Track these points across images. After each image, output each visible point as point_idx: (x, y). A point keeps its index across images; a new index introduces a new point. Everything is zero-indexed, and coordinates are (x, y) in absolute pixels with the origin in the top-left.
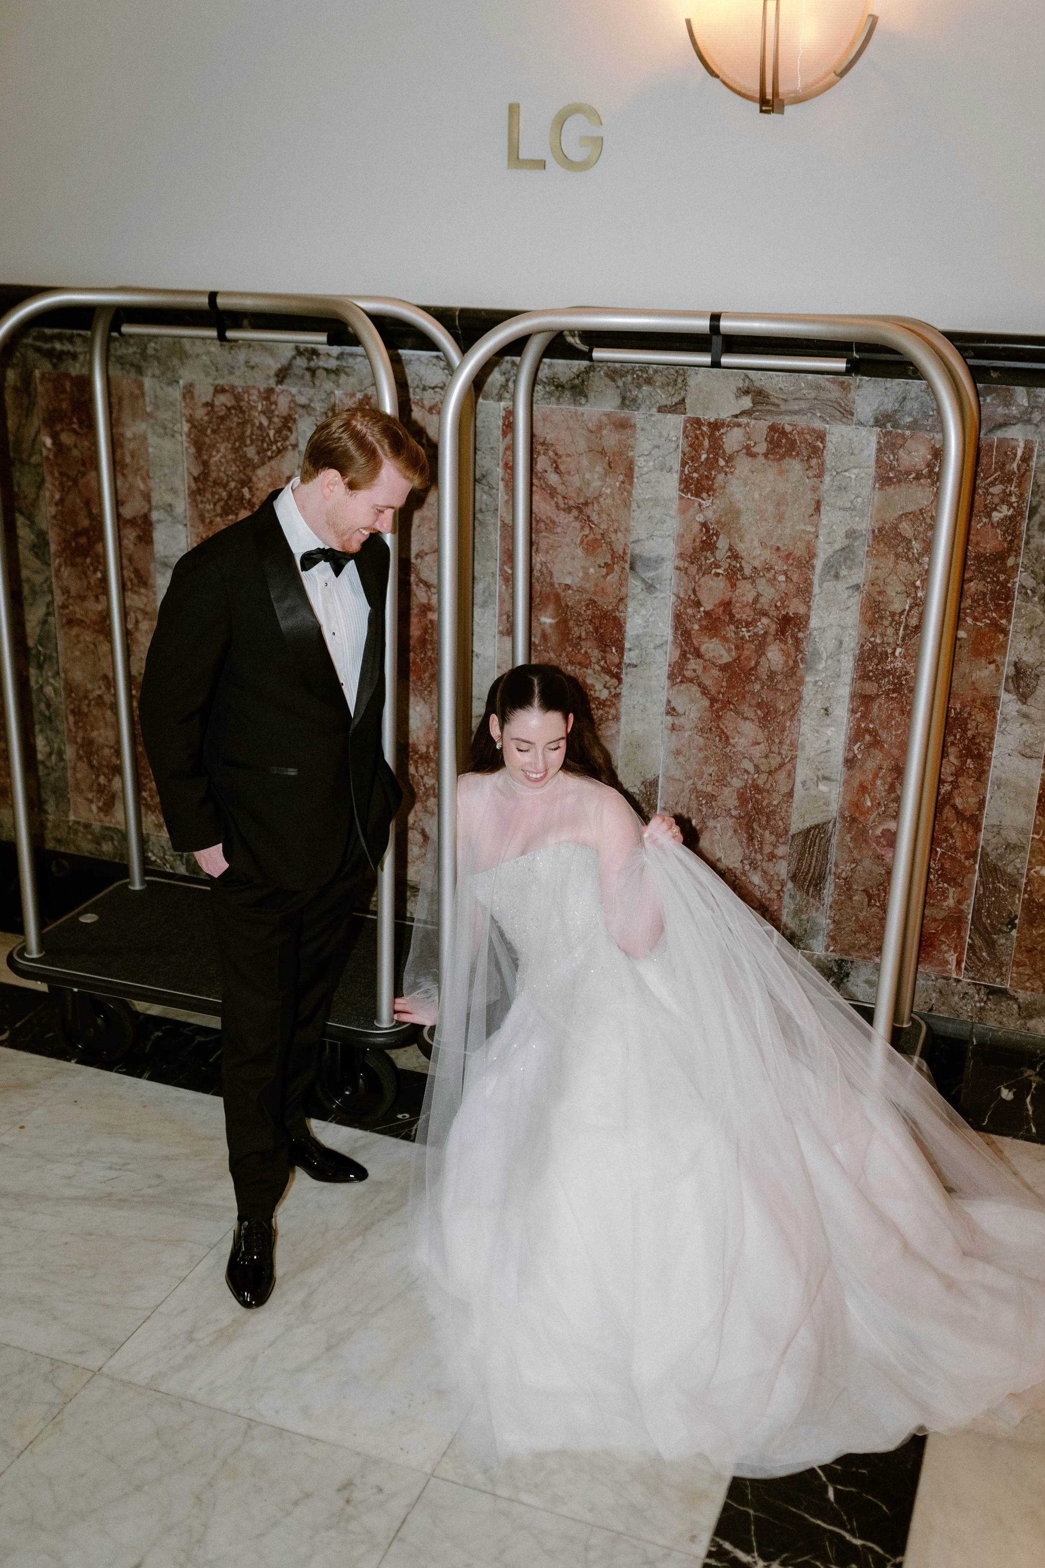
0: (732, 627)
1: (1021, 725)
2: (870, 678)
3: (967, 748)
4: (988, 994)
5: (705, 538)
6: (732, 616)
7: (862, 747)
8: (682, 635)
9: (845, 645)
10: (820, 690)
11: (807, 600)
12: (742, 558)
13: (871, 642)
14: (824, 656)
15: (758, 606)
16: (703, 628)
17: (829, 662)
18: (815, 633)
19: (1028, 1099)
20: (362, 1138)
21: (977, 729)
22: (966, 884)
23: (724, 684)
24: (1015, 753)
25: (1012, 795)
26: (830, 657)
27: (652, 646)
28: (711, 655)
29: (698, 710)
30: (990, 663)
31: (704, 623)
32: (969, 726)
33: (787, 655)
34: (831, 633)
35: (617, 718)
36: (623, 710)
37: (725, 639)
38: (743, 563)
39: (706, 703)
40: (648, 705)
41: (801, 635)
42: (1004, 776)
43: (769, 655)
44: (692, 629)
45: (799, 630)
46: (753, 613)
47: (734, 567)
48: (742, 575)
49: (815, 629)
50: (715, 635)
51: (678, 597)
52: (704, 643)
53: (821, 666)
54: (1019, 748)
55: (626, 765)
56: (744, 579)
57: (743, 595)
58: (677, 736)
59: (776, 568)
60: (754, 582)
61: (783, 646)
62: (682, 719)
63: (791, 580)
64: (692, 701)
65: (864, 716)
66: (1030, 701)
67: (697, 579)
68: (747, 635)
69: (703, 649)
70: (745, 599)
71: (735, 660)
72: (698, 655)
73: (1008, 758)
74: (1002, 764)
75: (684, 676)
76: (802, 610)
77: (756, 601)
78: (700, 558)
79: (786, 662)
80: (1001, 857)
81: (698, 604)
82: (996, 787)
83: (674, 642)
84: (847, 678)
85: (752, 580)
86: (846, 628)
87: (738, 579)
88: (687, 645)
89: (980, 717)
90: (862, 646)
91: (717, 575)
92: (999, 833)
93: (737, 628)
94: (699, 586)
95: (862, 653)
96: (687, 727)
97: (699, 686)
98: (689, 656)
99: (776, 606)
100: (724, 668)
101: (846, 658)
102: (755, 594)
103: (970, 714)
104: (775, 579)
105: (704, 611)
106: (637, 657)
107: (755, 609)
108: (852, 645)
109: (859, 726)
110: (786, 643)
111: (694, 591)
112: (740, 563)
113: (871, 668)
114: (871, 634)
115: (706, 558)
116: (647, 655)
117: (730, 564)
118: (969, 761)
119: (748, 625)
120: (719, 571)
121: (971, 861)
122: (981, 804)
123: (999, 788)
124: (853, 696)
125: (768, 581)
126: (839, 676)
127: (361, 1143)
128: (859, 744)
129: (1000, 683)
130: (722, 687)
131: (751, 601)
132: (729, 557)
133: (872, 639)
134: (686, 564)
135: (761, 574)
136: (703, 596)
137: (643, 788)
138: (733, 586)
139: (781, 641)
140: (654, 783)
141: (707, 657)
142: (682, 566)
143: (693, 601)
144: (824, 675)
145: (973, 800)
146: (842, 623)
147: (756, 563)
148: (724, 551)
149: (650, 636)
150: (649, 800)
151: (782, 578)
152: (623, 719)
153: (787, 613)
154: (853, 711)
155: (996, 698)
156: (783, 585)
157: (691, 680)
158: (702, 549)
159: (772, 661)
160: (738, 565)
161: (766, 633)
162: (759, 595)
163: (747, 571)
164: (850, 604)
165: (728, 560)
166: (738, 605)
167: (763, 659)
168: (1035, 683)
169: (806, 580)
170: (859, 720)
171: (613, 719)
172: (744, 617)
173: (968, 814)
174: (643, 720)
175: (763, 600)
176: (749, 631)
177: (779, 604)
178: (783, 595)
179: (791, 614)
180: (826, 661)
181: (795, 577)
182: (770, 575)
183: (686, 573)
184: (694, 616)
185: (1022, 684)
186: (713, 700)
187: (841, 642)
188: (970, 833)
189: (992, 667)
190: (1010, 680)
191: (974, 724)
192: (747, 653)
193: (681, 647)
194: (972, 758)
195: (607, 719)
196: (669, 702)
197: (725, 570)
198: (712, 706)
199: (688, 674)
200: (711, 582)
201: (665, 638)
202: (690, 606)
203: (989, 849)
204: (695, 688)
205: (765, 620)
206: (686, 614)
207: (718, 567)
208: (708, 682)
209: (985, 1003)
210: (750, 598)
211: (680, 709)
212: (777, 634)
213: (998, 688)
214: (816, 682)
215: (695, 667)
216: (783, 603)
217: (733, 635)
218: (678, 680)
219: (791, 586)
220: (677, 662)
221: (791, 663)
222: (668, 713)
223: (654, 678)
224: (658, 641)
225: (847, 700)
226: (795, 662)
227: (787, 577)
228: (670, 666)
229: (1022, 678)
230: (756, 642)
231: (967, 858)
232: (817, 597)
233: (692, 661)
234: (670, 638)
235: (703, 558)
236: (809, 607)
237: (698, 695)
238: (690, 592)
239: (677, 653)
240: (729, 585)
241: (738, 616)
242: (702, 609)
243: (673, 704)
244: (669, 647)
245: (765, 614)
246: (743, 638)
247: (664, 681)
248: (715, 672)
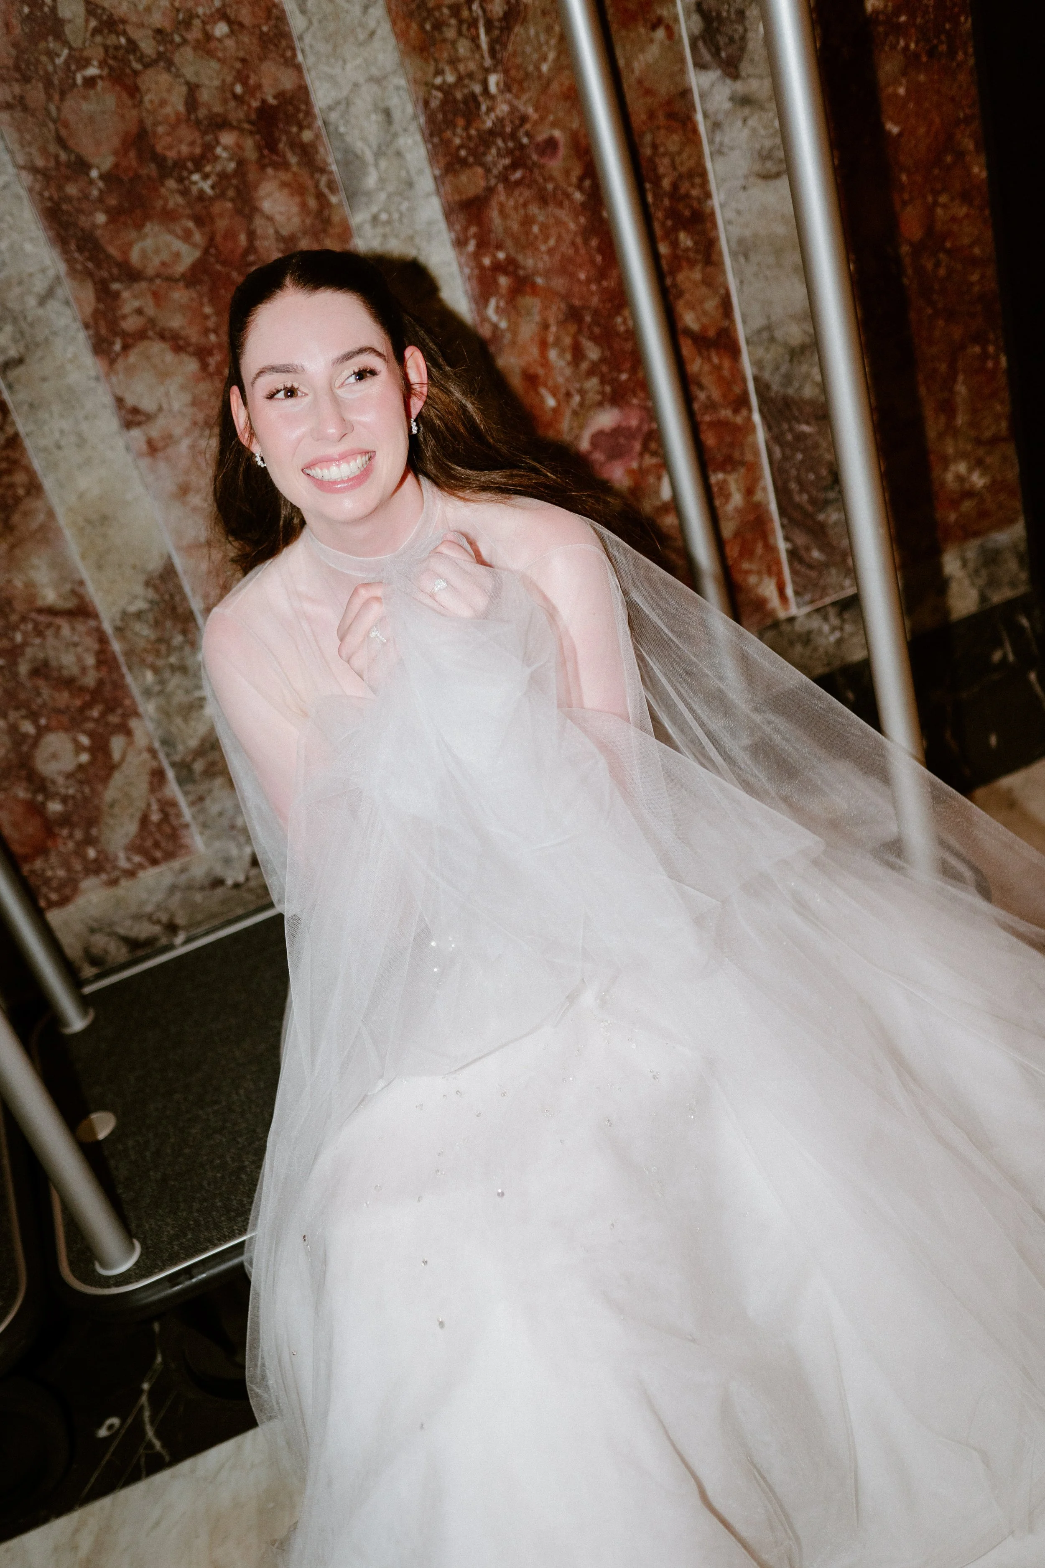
0: (171, 183)
1: (745, 121)
2: (464, 163)
3: (672, 213)
4: (840, 614)
5: (26, 10)
6: (159, 160)
7: (502, 304)
8: (80, 249)
9: (397, 115)
10: (388, 230)
11: (289, 54)
12: (124, 21)
13: (439, 88)
14: (369, 157)
15: (202, 113)
16: (114, 215)
17: (383, 164)
18: (333, 116)
19: (948, 735)
21: (674, 168)
22: (749, 457)
23: (208, 310)
24: (752, 179)
25: (771, 260)
26: (379, 154)
27: (32, 301)
28: (156, 261)
29: (183, 388)
30: (654, 27)
31: (112, 201)
32: (661, 170)
33: (297, 189)
34: (363, 103)
35: (34, 488)
36: (37, 464)
37: (168, 217)
38: (130, 30)
39: (192, 365)
40: (84, 426)
41: (307, 136)
42: (747, 233)
43: (267, 206)
44: (95, 226)
45: (301, 128)
46: (196, 134)
47: (117, 48)
48: (140, 60)
49: (331, 108)
50: (147, 217)
51: (34, 170)
52: (130, 245)
53: (371, 181)
54: (757, 167)
55: (100, 567)
56: (147, 66)
57: (163, 103)
58: (168, 459)
59: (200, 11)
60: (170, 64)
61: (285, 176)
62: (161, 422)
63: (241, 25)
64: (163, 375)
65: (483, 244)
66: (745, 67)
67: (54, 113)
68: (206, 186)
69: (135, 257)
70: (168, 110)
71: (206, 251)
72: (132, 275)
73: (742, 195)
74: (739, 212)
75: (124, 335)
76: (288, 82)
77: (192, 102)
78: (38, 62)
79: (303, 205)
80: (788, 379)
81: (81, 166)
82: (742, 259)
83: (73, 272)
84: (426, 182)
85: (164, 60)
86: (385, 77)
87: (136, 73)
88: (99, 266)
89: (673, 142)
90: (426, 103)
91: (90, 82)
92: (772, 340)
93: (180, 180)
94: (66, 125)
95: (431, 119)
96: (178, 431)
97: (162, 336)
98: (115, 286)
99: (235, 97)
100: (192, 278)
101: (410, 141)
102: (184, 89)
103: (655, 146)
104: (208, 37)
105: (101, 177)
106: (15, 340)
107: (198, 122)
108: (410, 109)
109: (481, 267)
110: (285, 165)
111: (61, 142)
112: (124, 33)
113: (457, 141)
114: (431, 69)
115: (52, 55)
116: (31, 325)
117: (106, 48)
118: (682, 236)
119: (198, 163)
120: (92, 71)
121: (744, 412)
122: (726, 305)
123: (746, 257)
124: (449, 213)
125: (195, 49)
126: (410, 185)
128: (493, 303)
129: (682, 60)
130: (206, 317)
131: (181, 108)
132: (96, 31)
133: (438, 81)
134: (17, 89)
135: (177, 39)
136: (86, 146)
137: (151, 594)
138: (134, 91)
139: (276, 166)
140: (169, 573)
141: (150, 271)
142: (9, 99)
143: (68, 165)
144: (383, 196)
145: (711, 305)
146: (374, 71)
147: (157, 19)
148: (80, 21)
149: (20, 283)
150: (174, 609)
151: (221, 29)
152: (48, 483)
153: (264, 101)
154: (460, 243)
155: (685, 93)
156: (230, 43)
157: (141, 335)
158: (35, 38)
159: (278, 218)
160: (123, 40)
161: (241, 163)
162: (193, 89)
163: (148, 47)
164: (372, 24)
165: (99, 39)
166: (160, 130)
167: (259, 222)
168: (740, 29)
169: (269, 11)
170: (477, 256)
171: (28, 493)
172: (185, 149)
173: (711, 333)
174: (88, 461)
175: (204, 96)
176: (206, 177)
177: (238, 89)
178: (238, 65)
179: (271, 101)
180: (376, 165)
181: (245, 15)
182: (195, 34)
183: (25, 109)
184: (86, 197)
185: (722, 40)
186: (202, 354)
187: (387, 114)
188: (727, 364)
189: (660, 34)
190: (701, 44)
191: (666, 161)
192: (222, 224)
193: (90, 274)
194: (685, 229)
195: (18, 500)
196: (120, 401)
197: (102, 64)
198: (204, 366)
199: (131, 324)
200: (85, 106)
201: (51, 273)
202: (68, 179)
203: (766, 375)
204: (157, 349)
205: (228, 138)
206: (69, 199)
207: (87, 63)
208: (176, 322)
209: (841, 629)
210: (177, 103)
211: (147, 404)
212: (262, 156)
213: (683, 71)
214: (375, 219)
215: (136, 304)
216: (245, 84)
217: (179, 200)
218: (118, 347)
219: (245, 38)
220: (96, 311)
221: (312, 203)
222: (128, 425)
223: (69, 367)
224: (40, 285)
225: (442, 225)
226: (320, 196)
227: (230, 22)
228: (87, 326)
229: (718, 29)
230: (231, 193)
231: (736, 411)
232: (308, 39)
233: (126, 294)
234: (62, 267)
235: (44, 59)
236: (298, 68)
237: (169, 357)
238: (53, 148)
239: (88, 294)
240: (125, 95)
241: (171, 154)
242: (94, 174)
243: (130, 400)
244: (66, 289)
245: (220, 124)
246: (201, 194)
247: (90, 363)
248: (180, 295)
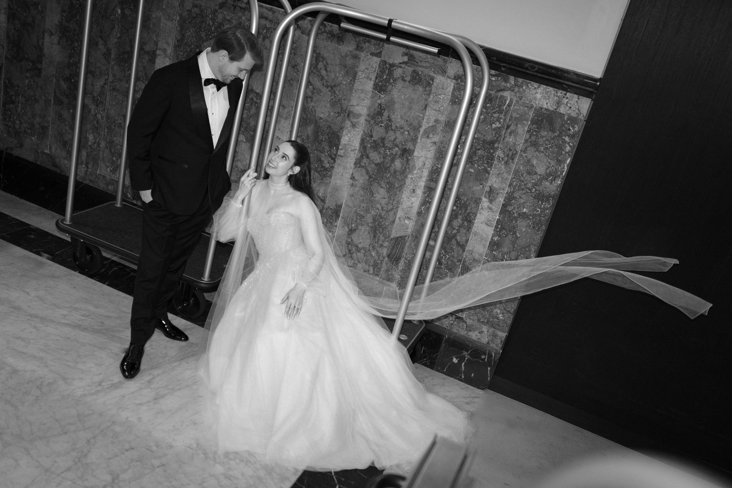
0: (383, 149)
1: (488, 212)
2: (433, 181)
3: (466, 217)
4: (456, 318)
5: (379, 110)
6: (384, 144)
7: (425, 208)
8: (363, 148)
9: (426, 165)
10: (413, 181)
11: (415, 144)
12: (392, 122)
13: (436, 166)
14: (417, 168)
15: (395, 142)
16: (371, 147)
17: (419, 171)
18: (415, 158)
19: (463, 364)
20: (190, 325)
21: (471, 210)
22: (455, 272)
23: (376, 171)
24: (484, 223)
25: (479, 240)
26: (419, 169)
27: (350, 150)
28: (373, 158)
29: (363, 180)
30: (481, 184)
31: (372, 145)
32: (468, 208)
33: (402, 164)
34: (422, 159)
35: (330, 177)
36: (334, 173)
37: (380, 153)
38: (392, 123)
39: (367, 178)
40: (344, 173)
41: (409, 158)
42: (478, 231)
43: (396, 163)
44: (367, 146)
45: (409, 156)
46: (392, 145)
47: (389, 124)
48: (391, 128)
49: (416, 156)
50: (376, 151)
51: (364, 131)
52: (371, 153)
53: (415, 172)
54: (486, 221)
55: (331, 197)
56: (391, 130)
57: (390, 137)
58: (353, 189)
59: (405, 128)
60: (395, 132)
61: (402, 160)
62: (357, 182)
63: (410, 134)
64: (362, 175)
65: (428, 196)
66: (493, 203)
67: (373, 126)
68: (388, 153)
69: (370, 155)
70: (390, 138)
71: (382, 162)
72: (368, 157)
73: (481, 224)
74: (478, 226)
75: (360, 165)
76: (412, 148)
77: (395, 140)
78: (376, 118)
79: (402, 168)
80: (470, 264)
81: (371, 136)
82: (474, 235)
83: (359, 150)
84: (424, 179)
85: (395, 131)
86: (428, 158)
87: (389, 130)
88: (364, 152)
89: (473, 205)
90: (433, 167)
91: (381, 126)
92: (471, 254)
93: (385, 149)
94: (373, 129)
95: (432, 170)
96: (358, 186)
97: (366, 170)
98: (364, 157)
99: (402, 144)
100: (377, 165)
101: (425, 171)
102: (395, 137)
103: (469, 203)
104: (404, 133)
105: (373, 140)
106: (343, 153)
107: (393, 143)
108: (429, 166)
109: (425, 200)
110: (403, 160)
111: (371, 131)
112: (391, 123)
113: (434, 177)
114: (437, 163)
115: (378, 119)
116: (347, 153)
117: (387, 123)
118: (465, 222)
119: (390, 149)
120: (383, 125)
121: (459, 263)
122: (467, 241)
123: (475, 236)
124: (425, 187)
125: (401, 133)
126: (421, 177)
127: (189, 327)
128: (424, 207)
129: (483, 194)
130: (375, 172)
131: (392, 139)
132: (387, 120)
133: (437, 165)
134: (370, 119)
135: (399, 129)
136: (374, 134)
137: (335, 207)
138: (387, 132)
139: (401, 158)
140: (340, 206)
141: (371, 159)
142: (368, 120)
143: (370, 135)
144: (415, 176)
145: (464, 238)
146: (426, 156)
147: (398, 125)
148: (386, 117)
149: (350, 146)
150: (337, 213)
151: (406, 133)
152: (333, 177)
153: (406, 148)
154: (424, 193)
155: (480, 199)
156: (406, 136)
157: (363, 167)
158: (377, 114)
159: (397, 166)
160: (390, 124)
161: (396, 154)
162: (396, 138)
163: (393, 127)
164: (431, 149)
165: (387, 121)
166: (387, 140)
167: (393, 164)
168: (496, 196)
169: (416, 136)
170: (426, 197)
171: (329, 176)
172: (389, 145)
173: (461, 244)
174: (341, 179)
175: (397, 140)
176: (389, 152)
177: (403, 143)
178: (406, 140)
179: (407, 148)
180: (417, 170)
181: (412, 134)
182: (402, 131)
183: (369, 123)
184: (369, 141)
185: (491, 195)
186: (370, 177)
187: (425, 164)
188: (461, 252)
189: (481, 186)
190: (487, 193)
191: (470, 208)
192: (387, 160)
193: (362, 152)
194: (467, 221)
195: (327, 176)
196: (353, 174)
197: (384, 125)
198: (369, 179)
199: (362, 164)
200: (378, 129)
201: (356, 148)
202: (368, 137)
203: (467, 259)
204: (364, 171)
205: (397, 149)
206: (366, 140)
207: (383, 123)
208: (369, 169)
209: (454, 322)
210: (392, 138)
211: (356, 178)
212: (400, 155)
213: (482, 195)
214: (412, 178)
215: (365, 162)
216: (405, 143)
217: (383, 152)
218: (358, 166)
219: (409, 137)
220: (358, 158)
221: (403, 168)
222: (351, 179)
223: (348, 163)
224: (353, 148)
225: (423, 188)
226: (405, 168)
227: (408, 133)
228: (356, 159)
229: (492, 193)
230: (392, 157)
231: (457, 262)
232: (419, 144)
233: (365, 159)
234: (358, 148)
235: (377, 118)
236: (415, 147)
237: (365, 173)
238: (369, 131)
239: (360, 155)
240: (385, 132)
241: (386, 145)
242: (373, 139)
243: (354, 175)
244: (356, 152)
245: (397, 146)
246: (386, 154)
247: (352, 166)
248: (373, 166)
